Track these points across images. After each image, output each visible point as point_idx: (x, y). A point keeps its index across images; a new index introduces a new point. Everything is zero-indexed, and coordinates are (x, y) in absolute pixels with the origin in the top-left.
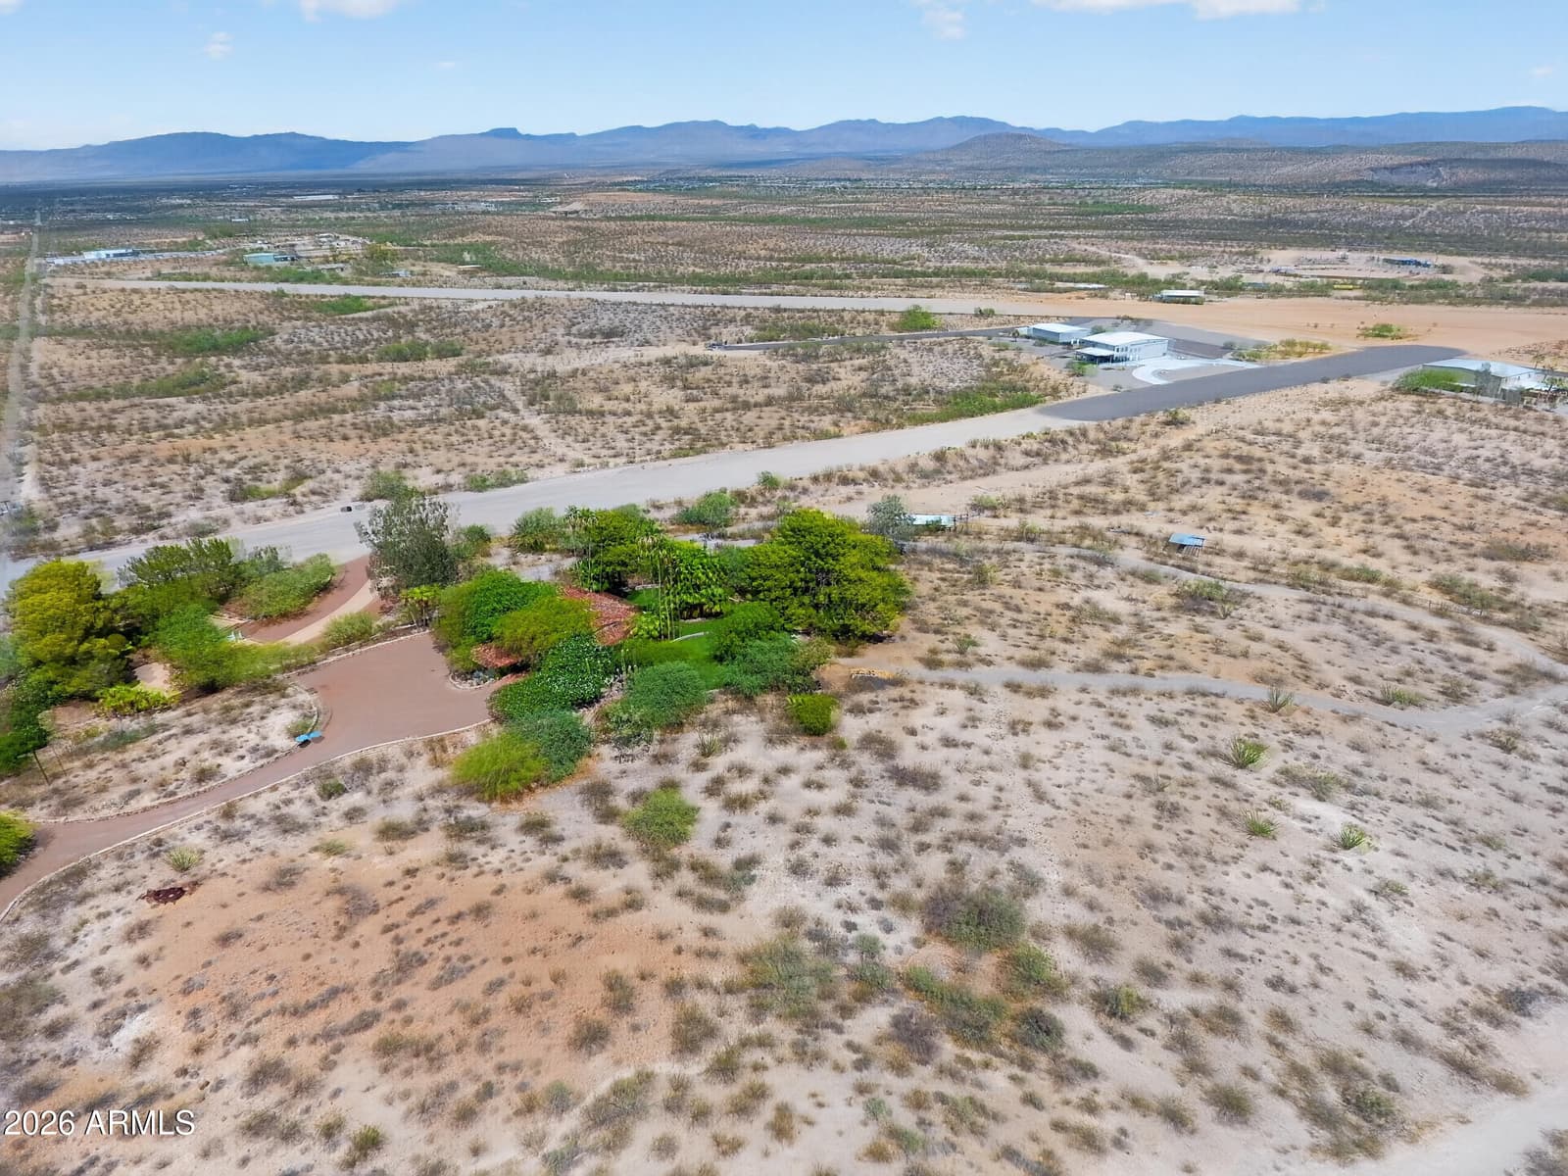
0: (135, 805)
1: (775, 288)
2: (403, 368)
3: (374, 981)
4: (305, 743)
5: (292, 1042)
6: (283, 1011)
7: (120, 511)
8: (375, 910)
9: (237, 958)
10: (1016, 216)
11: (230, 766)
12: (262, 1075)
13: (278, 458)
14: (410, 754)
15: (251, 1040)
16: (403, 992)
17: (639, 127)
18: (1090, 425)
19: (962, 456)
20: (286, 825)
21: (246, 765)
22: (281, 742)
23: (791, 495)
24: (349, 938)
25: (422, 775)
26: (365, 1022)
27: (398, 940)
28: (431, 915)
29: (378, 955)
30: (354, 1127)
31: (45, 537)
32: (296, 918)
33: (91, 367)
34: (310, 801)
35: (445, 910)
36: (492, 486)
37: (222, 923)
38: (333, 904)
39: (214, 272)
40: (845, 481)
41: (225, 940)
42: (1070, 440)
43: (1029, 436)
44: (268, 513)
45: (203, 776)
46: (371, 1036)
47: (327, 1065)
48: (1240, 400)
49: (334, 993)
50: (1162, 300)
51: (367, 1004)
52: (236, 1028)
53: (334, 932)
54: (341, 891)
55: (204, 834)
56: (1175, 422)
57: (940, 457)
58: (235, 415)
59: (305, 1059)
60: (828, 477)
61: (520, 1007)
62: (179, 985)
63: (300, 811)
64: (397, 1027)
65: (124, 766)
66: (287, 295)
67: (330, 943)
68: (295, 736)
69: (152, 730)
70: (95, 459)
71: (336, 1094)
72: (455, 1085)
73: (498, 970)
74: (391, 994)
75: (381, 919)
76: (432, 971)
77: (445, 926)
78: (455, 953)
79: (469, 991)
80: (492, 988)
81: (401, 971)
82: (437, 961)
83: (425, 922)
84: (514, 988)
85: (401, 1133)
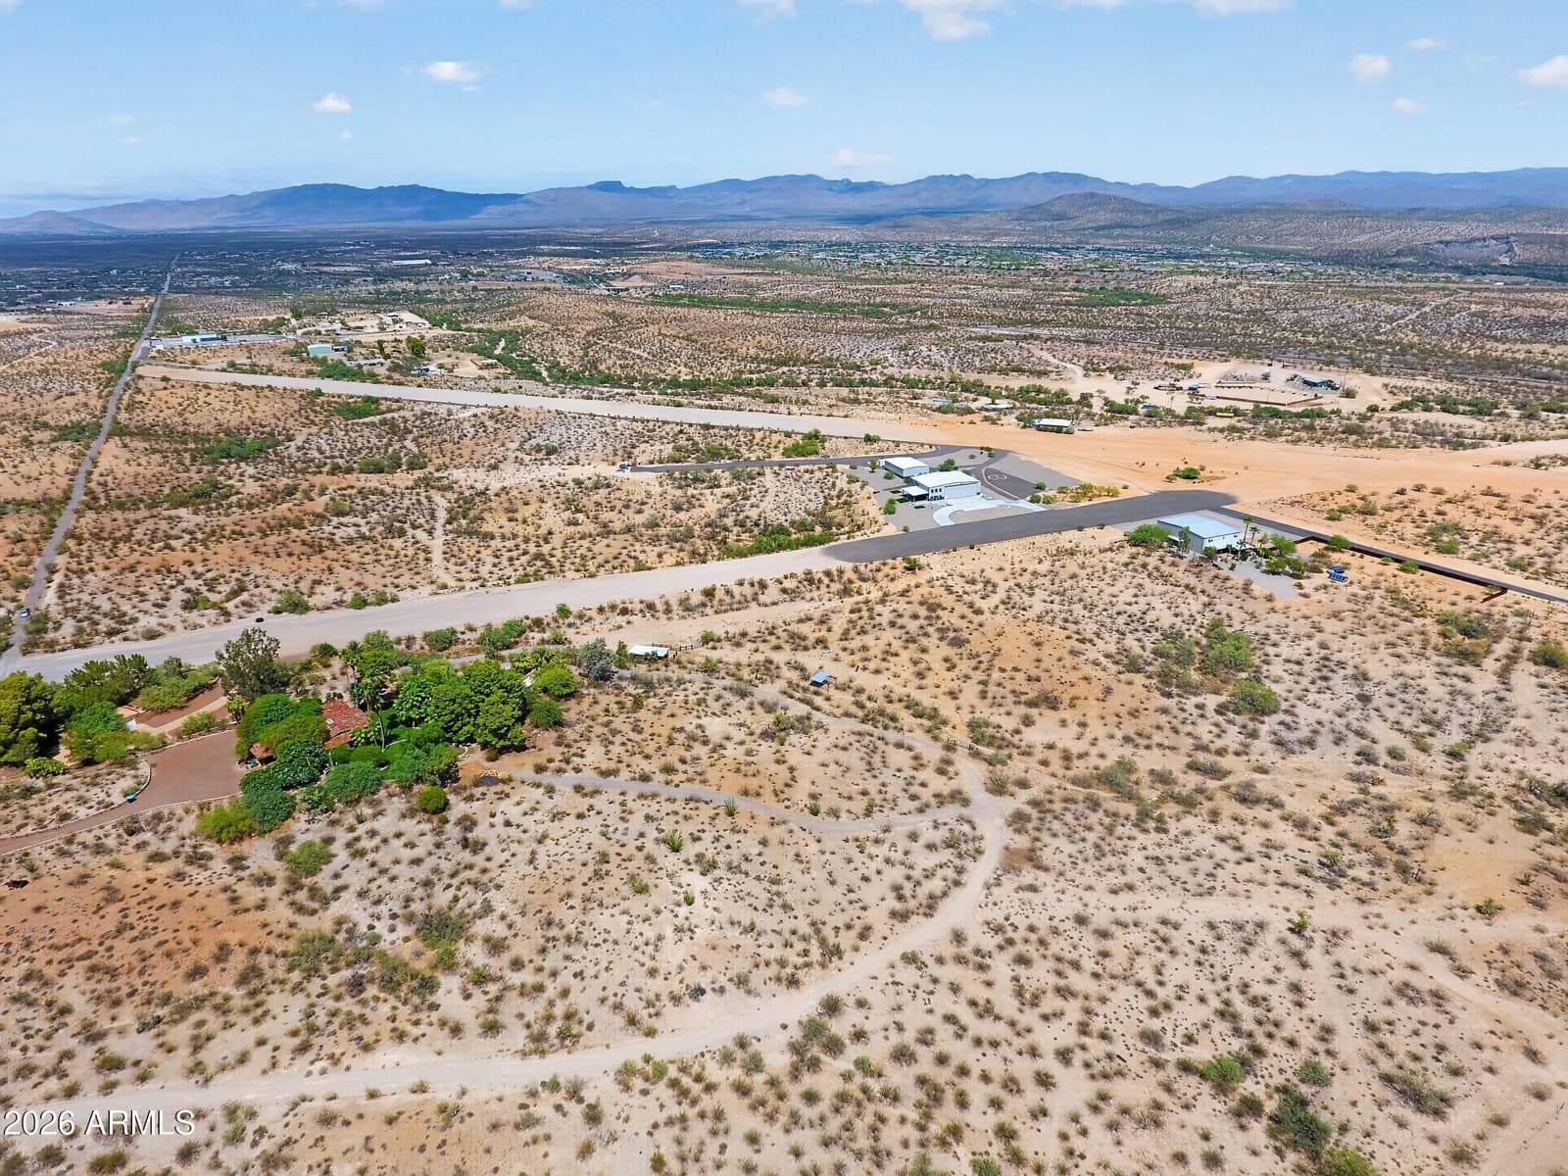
0: (23, 832)
1: (726, 399)
2: (374, 481)
3: (103, 936)
4: (131, 801)
5: (50, 962)
6: (51, 947)
7: (105, 615)
8: (121, 899)
9: (38, 921)
10: (1026, 305)
11: (82, 812)
12: (28, 977)
13: (233, 571)
14: (187, 811)
15: (32, 960)
16: (115, 942)
17: (738, 180)
18: (848, 566)
19: (728, 592)
20: (99, 849)
21: (93, 812)
22: (117, 799)
23: (578, 622)
24: (102, 913)
25: (190, 824)
26: (89, 955)
27: (126, 916)
28: (150, 904)
29: (111, 923)
30: (61, 1003)
31: (50, 636)
32: (79, 901)
33: (137, 475)
34: (119, 836)
35: (156, 903)
36: (370, 604)
37: (40, 900)
38: (101, 895)
39: (278, 364)
40: (624, 612)
41: (38, 909)
42: (826, 580)
43: (793, 575)
44: (203, 621)
45: (65, 817)
46: (87, 963)
47: (62, 974)
48: (985, 548)
49: (81, 939)
50: (1040, 428)
51: (94, 947)
52: (27, 954)
53: (95, 909)
54: (109, 889)
55: (50, 851)
56: (911, 568)
57: (709, 593)
58: (223, 528)
59: (50, 972)
60: (613, 607)
61: (168, 955)
63: (111, 842)
64: (104, 960)
65: (24, 808)
66: (323, 395)
67: (90, 915)
68: (126, 795)
69: (51, 786)
70: (106, 568)
71: (60, 988)
72: (119, 989)
73: (168, 935)
74: (108, 943)
75: (121, 905)
76: (135, 933)
77: (153, 911)
78: (151, 925)
79: (148, 945)
80: (160, 944)
81: (119, 932)
82: (140, 928)
83: (143, 908)
84: (172, 945)
85: (82, 1008)
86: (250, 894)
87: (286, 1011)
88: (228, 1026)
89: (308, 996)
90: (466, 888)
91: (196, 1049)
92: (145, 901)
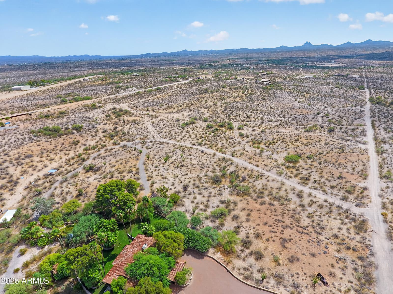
3: (292, 229)
5: (311, 233)
8: (281, 238)
9: (313, 250)
15: (317, 238)
16: (289, 224)
24: (290, 238)
26: (298, 226)
27: (283, 231)
28: (273, 230)
29: (288, 232)
30: (309, 220)
32: (297, 249)
35: (271, 229)
37: (312, 259)
38: (287, 245)
41: (313, 255)
47: (308, 227)
49: (300, 232)
51: (296, 228)
53: (292, 241)
54: (284, 246)
62: (327, 255)
64: (294, 222)
67: (294, 239)
72: (292, 213)
73: (273, 216)
74: (291, 226)
75: (282, 236)
76: (282, 223)
77: (273, 227)
78: (276, 223)
79: (280, 218)
80: (276, 215)
81: (287, 227)
82: (280, 224)
83: (276, 230)
84: (273, 213)
85: (304, 215)
86: (243, 215)
87: (259, 184)
88: (272, 188)
89: (253, 184)
90: (202, 181)
91: (281, 188)
92: (274, 232)
